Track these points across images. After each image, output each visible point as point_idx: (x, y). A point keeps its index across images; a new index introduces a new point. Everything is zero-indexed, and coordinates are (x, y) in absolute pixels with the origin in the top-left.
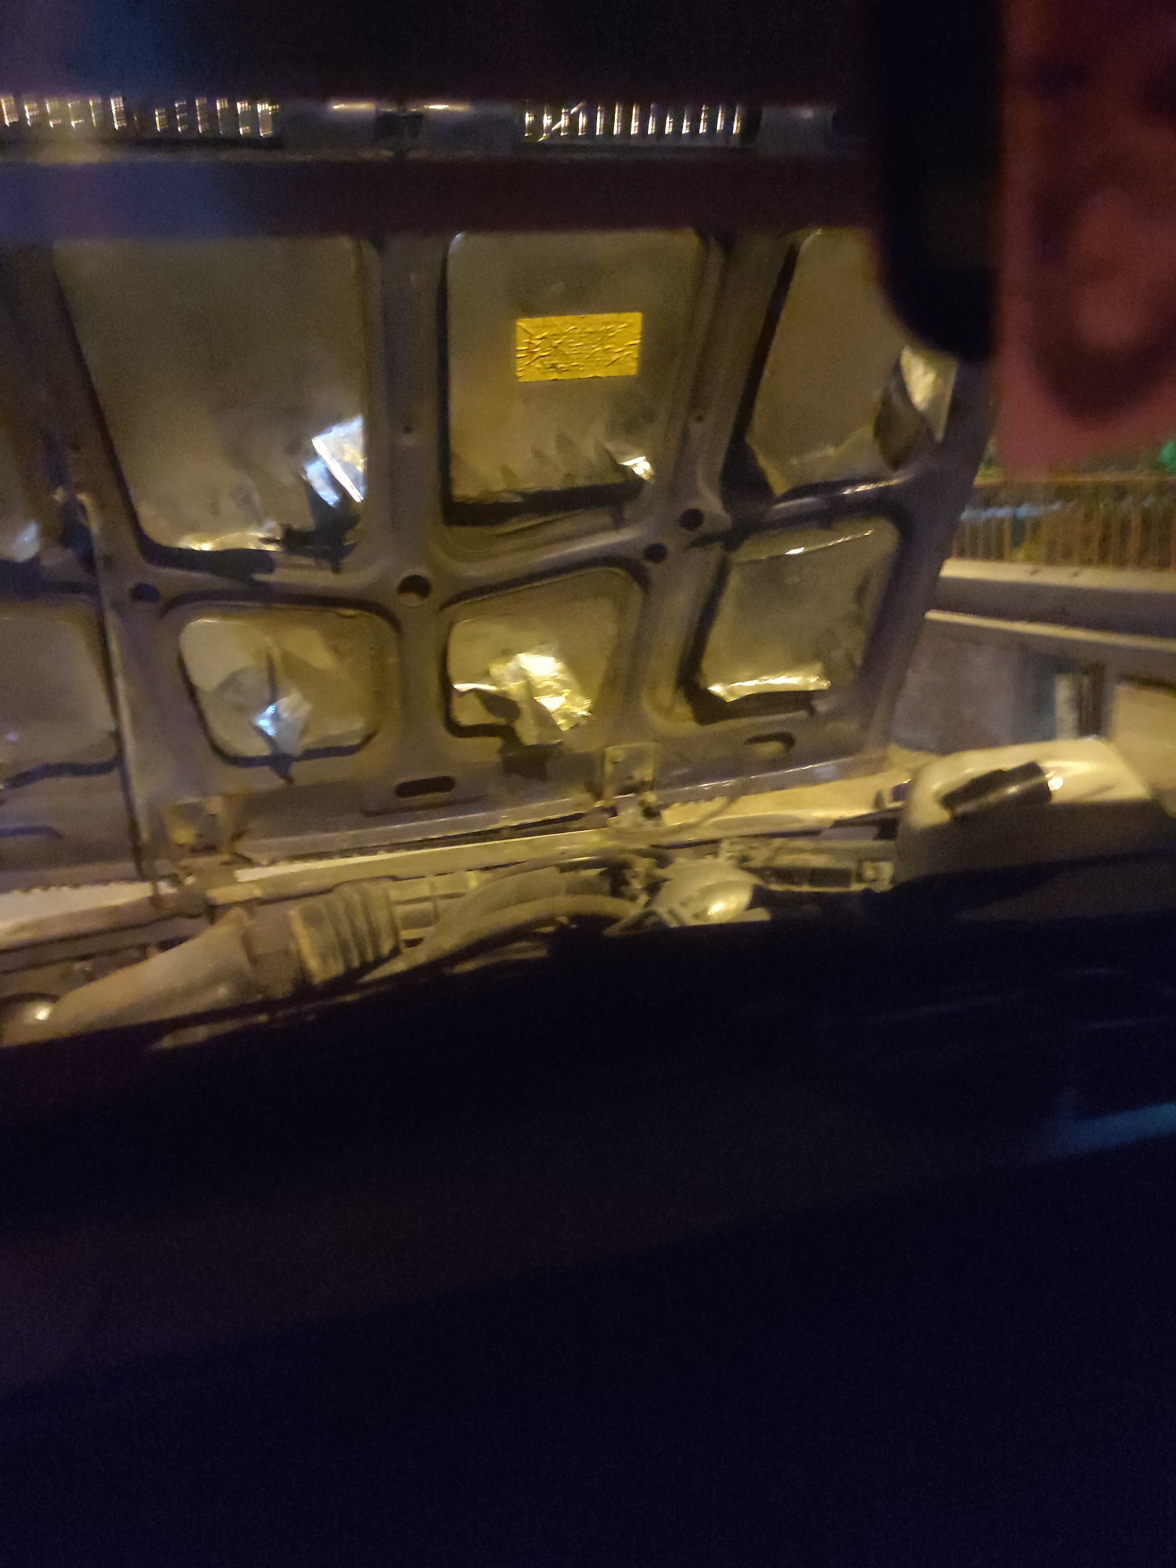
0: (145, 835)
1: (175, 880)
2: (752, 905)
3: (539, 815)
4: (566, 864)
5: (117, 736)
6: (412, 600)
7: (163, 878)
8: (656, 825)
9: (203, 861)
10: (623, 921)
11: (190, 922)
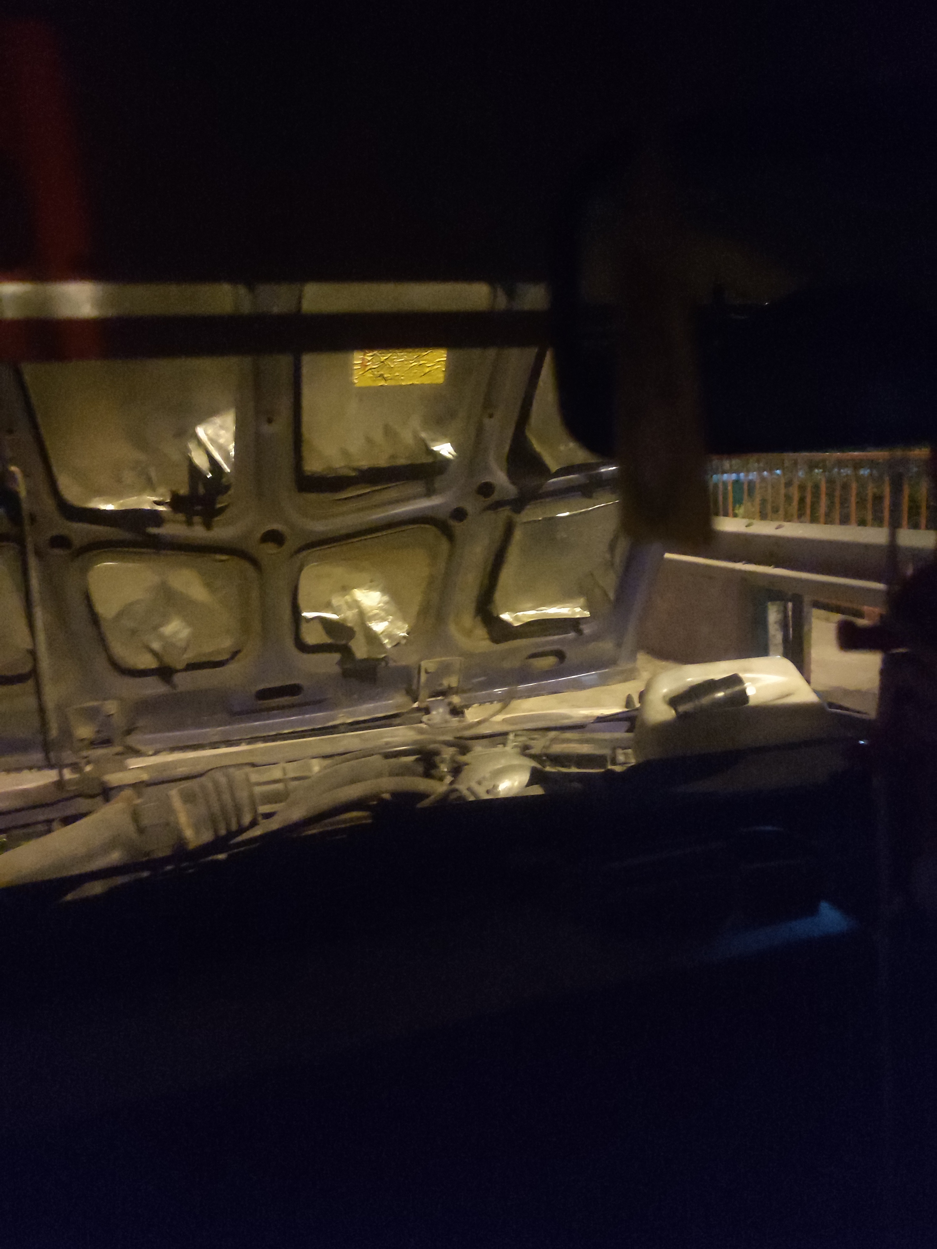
0: (54, 732)
1: (75, 767)
2: (531, 783)
3: (368, 714)
4: (391, 752)
5: (33, 653)
6: (270, 549)
7: (67, 766)
8: (459, 721)
9: (100, 752)
10: (432, 797)
11: (89, 801)
